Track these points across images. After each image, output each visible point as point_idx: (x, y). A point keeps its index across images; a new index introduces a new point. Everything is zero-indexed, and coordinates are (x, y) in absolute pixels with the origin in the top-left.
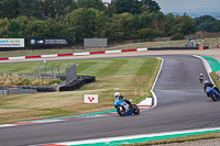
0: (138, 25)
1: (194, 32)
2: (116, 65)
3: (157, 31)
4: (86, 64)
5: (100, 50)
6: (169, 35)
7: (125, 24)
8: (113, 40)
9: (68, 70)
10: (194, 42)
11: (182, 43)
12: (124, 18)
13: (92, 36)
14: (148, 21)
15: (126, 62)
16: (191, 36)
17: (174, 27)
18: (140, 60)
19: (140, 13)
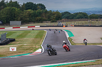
0: (35, 15)
1: (61, 19)
2: (25, 34)
3: (44, 18)
4: (11, 33)
5: (17, 26)
6: (50, 20)
7: (30, 15)
8: (24, 22)
9: (2, 36)
10: (61, 24)
11: (56, 24)
12: (29, 12)
13: (14, 20)
14: (40, 14)
15: (30, 32)
16: (60, 21)
17: (52, 17)
18: (37, 32)
19: (36, 10)
